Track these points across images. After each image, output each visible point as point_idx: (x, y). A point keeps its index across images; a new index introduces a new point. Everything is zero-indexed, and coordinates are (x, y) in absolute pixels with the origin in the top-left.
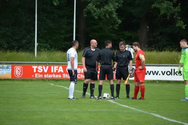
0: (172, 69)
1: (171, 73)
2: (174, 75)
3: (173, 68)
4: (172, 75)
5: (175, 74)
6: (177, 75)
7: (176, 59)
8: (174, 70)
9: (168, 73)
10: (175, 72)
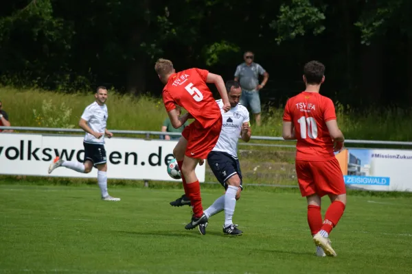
0: (22, 142)
1: (19, 154)
2: (29, 158)
3: (26, 138)
4: (22, 158)
5: (32, 157)
6: (37, 158)
7: (34, 111)
8: (30, 143)
9: (12, 153)
10: (32, 150)
